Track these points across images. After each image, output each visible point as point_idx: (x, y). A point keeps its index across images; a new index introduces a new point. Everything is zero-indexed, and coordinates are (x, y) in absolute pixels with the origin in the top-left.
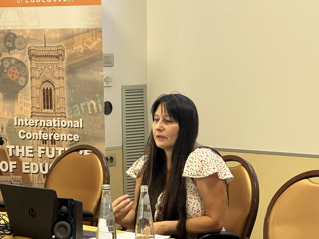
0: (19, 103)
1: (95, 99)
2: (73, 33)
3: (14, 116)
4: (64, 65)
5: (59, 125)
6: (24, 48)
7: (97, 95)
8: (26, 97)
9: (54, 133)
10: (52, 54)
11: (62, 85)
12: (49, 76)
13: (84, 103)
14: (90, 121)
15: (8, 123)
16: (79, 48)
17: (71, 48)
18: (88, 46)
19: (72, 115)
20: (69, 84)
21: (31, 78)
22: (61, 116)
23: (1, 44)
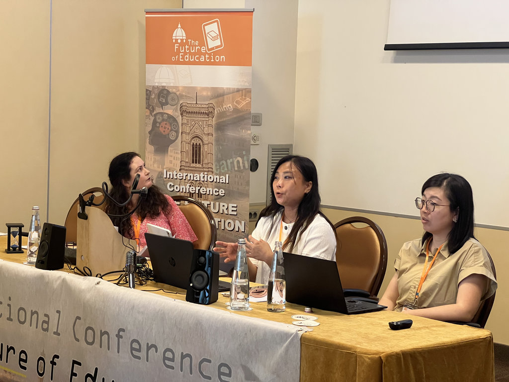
0: (169, 156)
1: (242, 157)
2: (224, 92)
3: (163, 169)
4: (214, 122)
5: (206, 180)
6: (176, 104)
7: (244, 153)
8: (176, 151)
9: (201, 187)
10: (203, 111)
11: (211, 141)
12: (198, 132)
13: (231, 160)
14: (235, 177)
15: (158, 175)
16: (228, 106)
17: (221, 106)
18: (237, 105)
19: (219, 170)
20: (217, 140)
21: (182, 133)
22: (208, 171)
23: (155, 100)
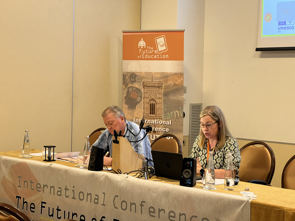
0: (136, 111)
1: (179, 110)
2: (168, 75)
3: (133, 118)
4: (162, 91)
5: (158, 123)
6: (140, 82)
7: (180, 108)
8: (140, 108)
9: (155, 127)
10: (156, 85)
11: (161, 102)
12: (153, 97)
13: (173, 112)
14: (175, 121)
16: (171, 82)
17: (166, 83)
18: (176, 82)
19: (165, 118)
20: (164, 101)
21: (144, 98)
22: (159, 119)
23: (128, 79)
